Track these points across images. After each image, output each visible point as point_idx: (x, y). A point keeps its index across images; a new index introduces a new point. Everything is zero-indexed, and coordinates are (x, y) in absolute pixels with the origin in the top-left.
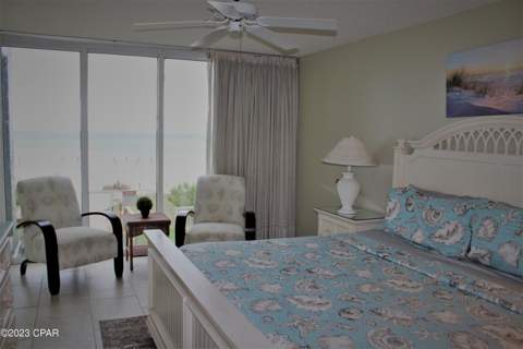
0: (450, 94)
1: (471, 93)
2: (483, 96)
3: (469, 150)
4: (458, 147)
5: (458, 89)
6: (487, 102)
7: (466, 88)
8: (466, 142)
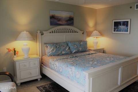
0: (51, 20)
1: (57, 20)
2: (59, 21)
3: (57, 33)
4: (56, 32)
5: (53, 19)
6: (60, 23)
7: (55, 19)
8: (58, 31)
